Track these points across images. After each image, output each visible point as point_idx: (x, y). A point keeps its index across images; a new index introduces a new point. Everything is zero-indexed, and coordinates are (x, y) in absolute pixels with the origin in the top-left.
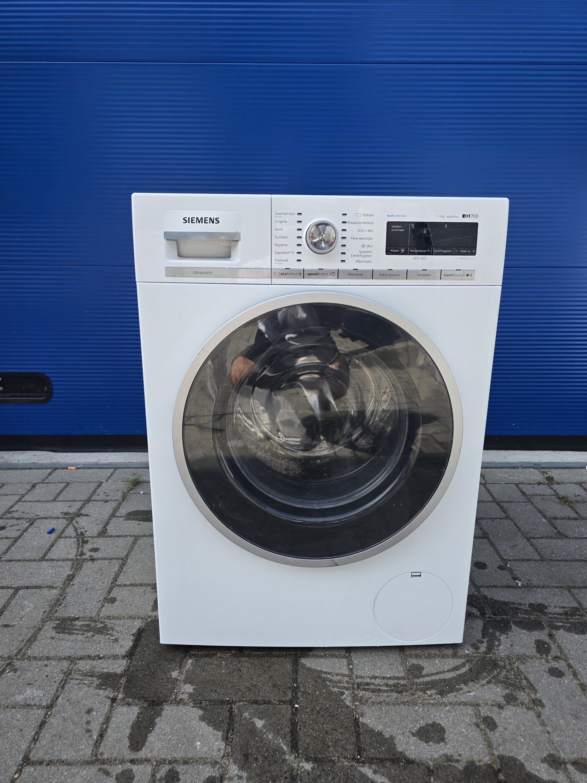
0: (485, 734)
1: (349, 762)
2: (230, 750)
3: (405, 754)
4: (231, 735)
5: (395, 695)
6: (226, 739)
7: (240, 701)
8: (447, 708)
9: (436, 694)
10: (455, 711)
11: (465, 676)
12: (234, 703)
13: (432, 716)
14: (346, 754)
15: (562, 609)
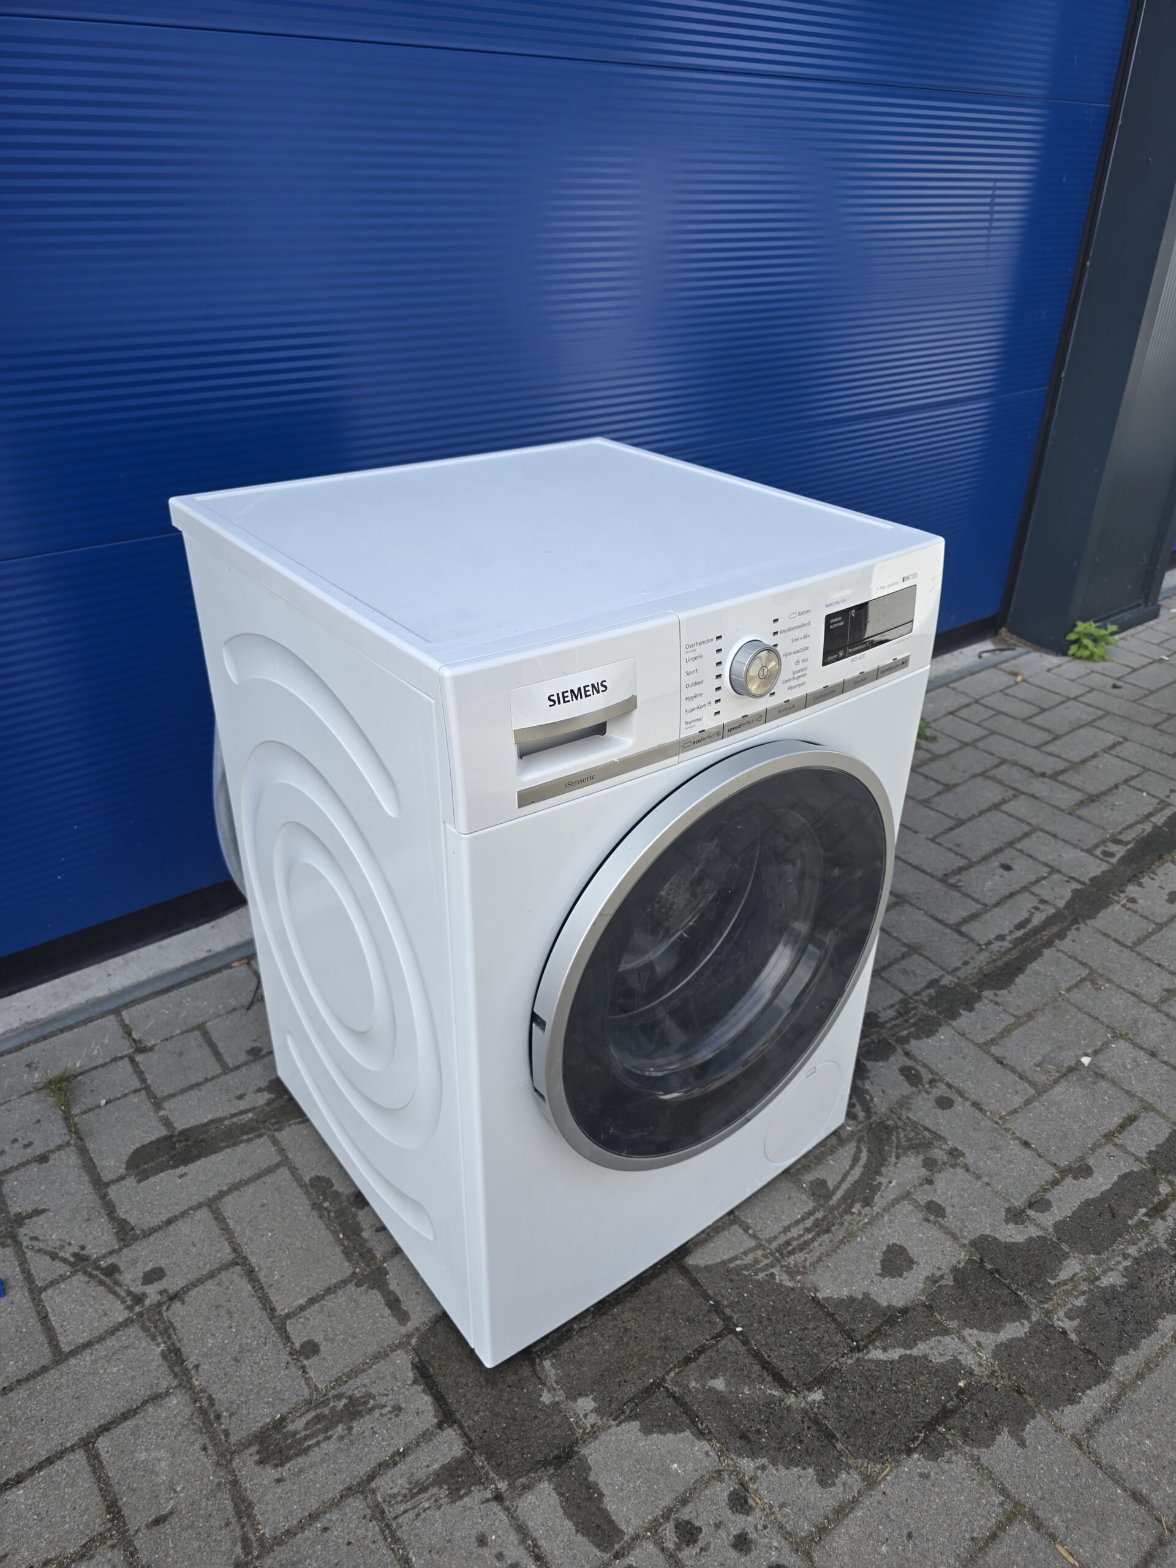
0: (941, 1226)
1: (851, 1358)
2: (718, 1445)
3: (893, 1306)
4: (702, 1424)
5: (826, 1237)
6: (700, 1434)
7: (668, 1373)
8: (886, 1218)
9: (863, 1207)
10: (896, 1217)
11: (871, 1163)
12: (663, 1380)
13: (880, 1239)
14: (840, 1350)
15: (893, 1009)
